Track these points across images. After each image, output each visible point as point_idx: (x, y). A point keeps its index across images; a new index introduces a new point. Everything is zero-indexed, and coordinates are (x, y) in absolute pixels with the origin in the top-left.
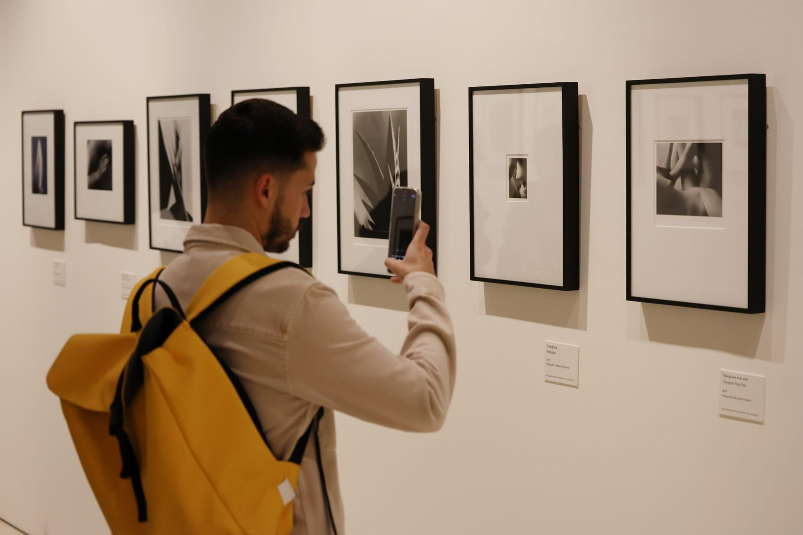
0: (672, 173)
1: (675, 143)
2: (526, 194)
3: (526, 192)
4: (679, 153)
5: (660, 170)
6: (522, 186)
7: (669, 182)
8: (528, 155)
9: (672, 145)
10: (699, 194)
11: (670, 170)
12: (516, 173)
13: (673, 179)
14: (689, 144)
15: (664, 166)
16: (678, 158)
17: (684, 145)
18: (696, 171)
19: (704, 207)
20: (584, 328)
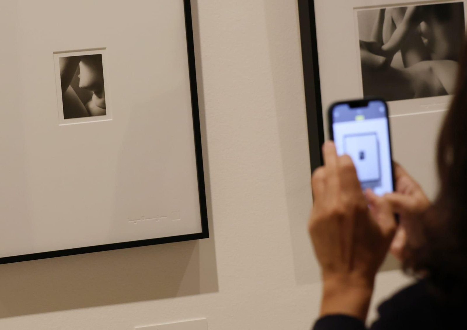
0: (385, 47)
1: (387, 8)
2: (105, 108)
3: (103, 106)
4: (394, 20)
5: (365, 46)
6: (94, 97)
7: (381, 59)
8: (105, 49)
9: (383, 12)
10: (431, 70)
11: (382, 44)
12: (78, 79)
13: (389, 54)
14: (410, 9)
15: (371, 39)
16: (394, 26)
17: (403, 10)
18: (425, 41)
19: (441, 84)
20: (214, 288)
